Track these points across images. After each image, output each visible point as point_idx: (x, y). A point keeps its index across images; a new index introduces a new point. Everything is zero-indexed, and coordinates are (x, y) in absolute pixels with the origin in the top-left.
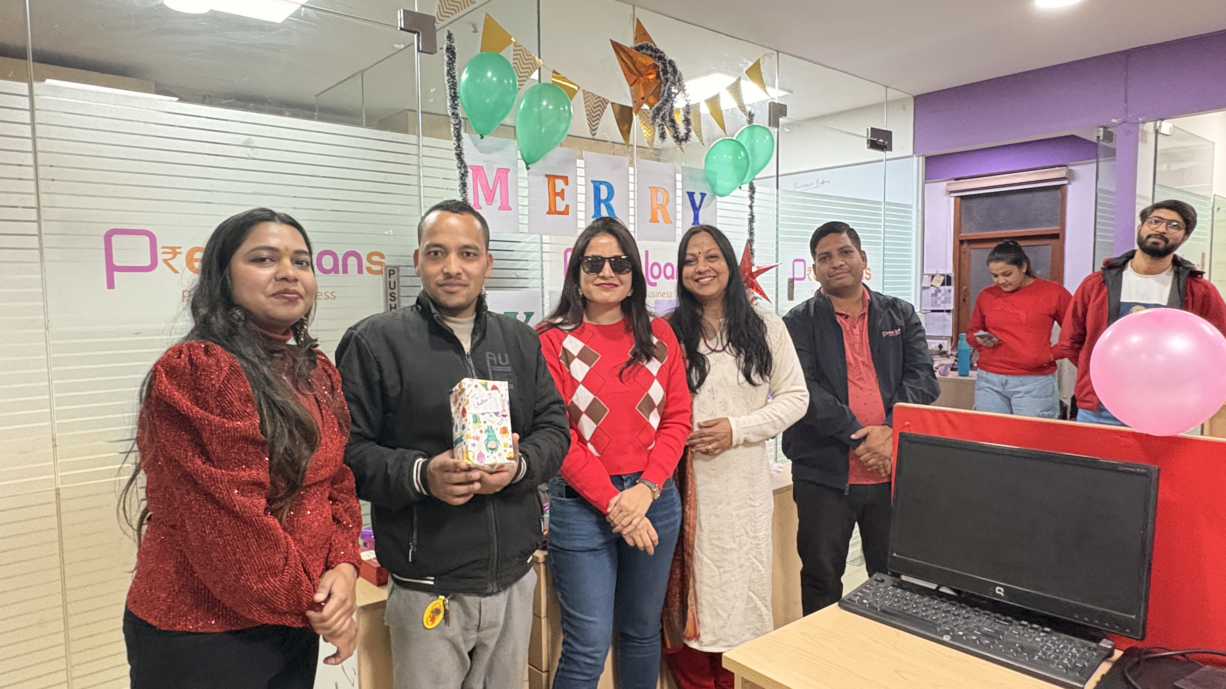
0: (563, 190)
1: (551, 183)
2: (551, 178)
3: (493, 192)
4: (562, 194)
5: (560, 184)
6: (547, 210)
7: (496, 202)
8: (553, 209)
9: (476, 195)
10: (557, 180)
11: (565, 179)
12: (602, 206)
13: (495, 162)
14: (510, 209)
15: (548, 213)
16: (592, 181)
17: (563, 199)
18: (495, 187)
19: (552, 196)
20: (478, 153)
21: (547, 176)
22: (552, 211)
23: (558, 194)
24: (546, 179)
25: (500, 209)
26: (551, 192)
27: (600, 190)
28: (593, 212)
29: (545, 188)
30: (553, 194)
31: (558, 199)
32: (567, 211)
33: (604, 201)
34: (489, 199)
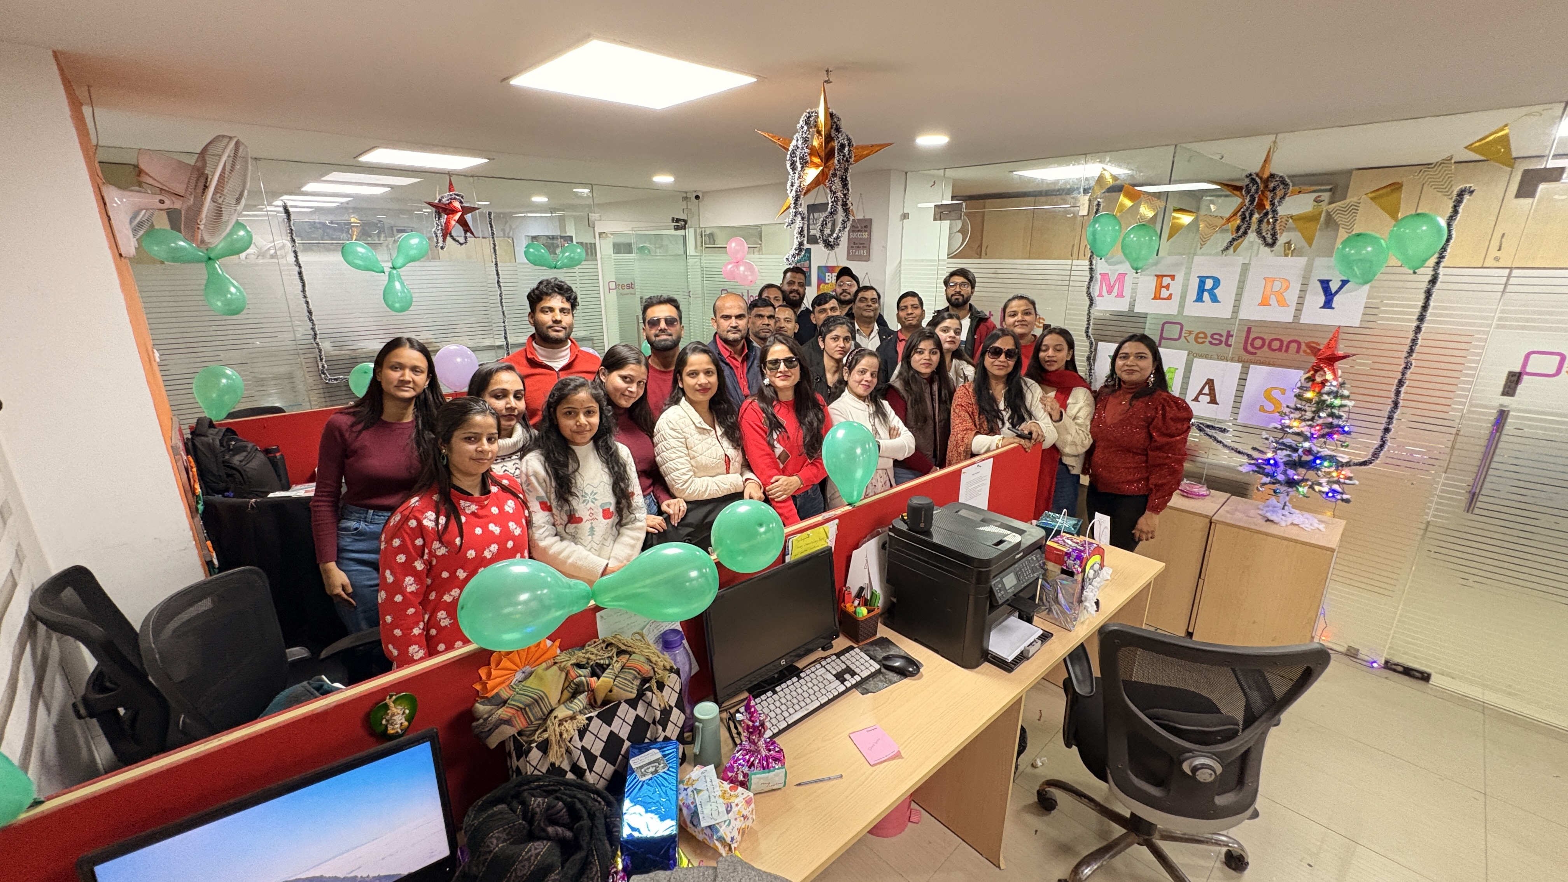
0: (1169, 284)
1: (1159, 280)
2: (1160, 277)
3: (1113, 287)
4: (1167, 287)
5: (1166, 281)
6: (1153, 296)
7: (1114, 293)
8: (1158, 296)
9: (1101, 289)
10: (1164, 278)
11: (1173, 277)
12: (1206, 295)
13: (1117, 270)
14: (1124, 297)
15: (1153, 299)
16: (1198, 277)
17: (1168, 289)
18: (1115, 284)
19: (1158, 288)
20: (1106, 265)
21: (1157, 276)
22: (1157, 297)
23: (1164, 287)
24: (1156, 278)
25: (1116, 297)
26: (1158, 286)
27: (1204, 282)
28: (1195, 298)
29: (1152, 283)
30: (1160, 287)
31: (1164, 290)
32: (1169, 297)
33: (1208, 290)
34: (1110, 291)
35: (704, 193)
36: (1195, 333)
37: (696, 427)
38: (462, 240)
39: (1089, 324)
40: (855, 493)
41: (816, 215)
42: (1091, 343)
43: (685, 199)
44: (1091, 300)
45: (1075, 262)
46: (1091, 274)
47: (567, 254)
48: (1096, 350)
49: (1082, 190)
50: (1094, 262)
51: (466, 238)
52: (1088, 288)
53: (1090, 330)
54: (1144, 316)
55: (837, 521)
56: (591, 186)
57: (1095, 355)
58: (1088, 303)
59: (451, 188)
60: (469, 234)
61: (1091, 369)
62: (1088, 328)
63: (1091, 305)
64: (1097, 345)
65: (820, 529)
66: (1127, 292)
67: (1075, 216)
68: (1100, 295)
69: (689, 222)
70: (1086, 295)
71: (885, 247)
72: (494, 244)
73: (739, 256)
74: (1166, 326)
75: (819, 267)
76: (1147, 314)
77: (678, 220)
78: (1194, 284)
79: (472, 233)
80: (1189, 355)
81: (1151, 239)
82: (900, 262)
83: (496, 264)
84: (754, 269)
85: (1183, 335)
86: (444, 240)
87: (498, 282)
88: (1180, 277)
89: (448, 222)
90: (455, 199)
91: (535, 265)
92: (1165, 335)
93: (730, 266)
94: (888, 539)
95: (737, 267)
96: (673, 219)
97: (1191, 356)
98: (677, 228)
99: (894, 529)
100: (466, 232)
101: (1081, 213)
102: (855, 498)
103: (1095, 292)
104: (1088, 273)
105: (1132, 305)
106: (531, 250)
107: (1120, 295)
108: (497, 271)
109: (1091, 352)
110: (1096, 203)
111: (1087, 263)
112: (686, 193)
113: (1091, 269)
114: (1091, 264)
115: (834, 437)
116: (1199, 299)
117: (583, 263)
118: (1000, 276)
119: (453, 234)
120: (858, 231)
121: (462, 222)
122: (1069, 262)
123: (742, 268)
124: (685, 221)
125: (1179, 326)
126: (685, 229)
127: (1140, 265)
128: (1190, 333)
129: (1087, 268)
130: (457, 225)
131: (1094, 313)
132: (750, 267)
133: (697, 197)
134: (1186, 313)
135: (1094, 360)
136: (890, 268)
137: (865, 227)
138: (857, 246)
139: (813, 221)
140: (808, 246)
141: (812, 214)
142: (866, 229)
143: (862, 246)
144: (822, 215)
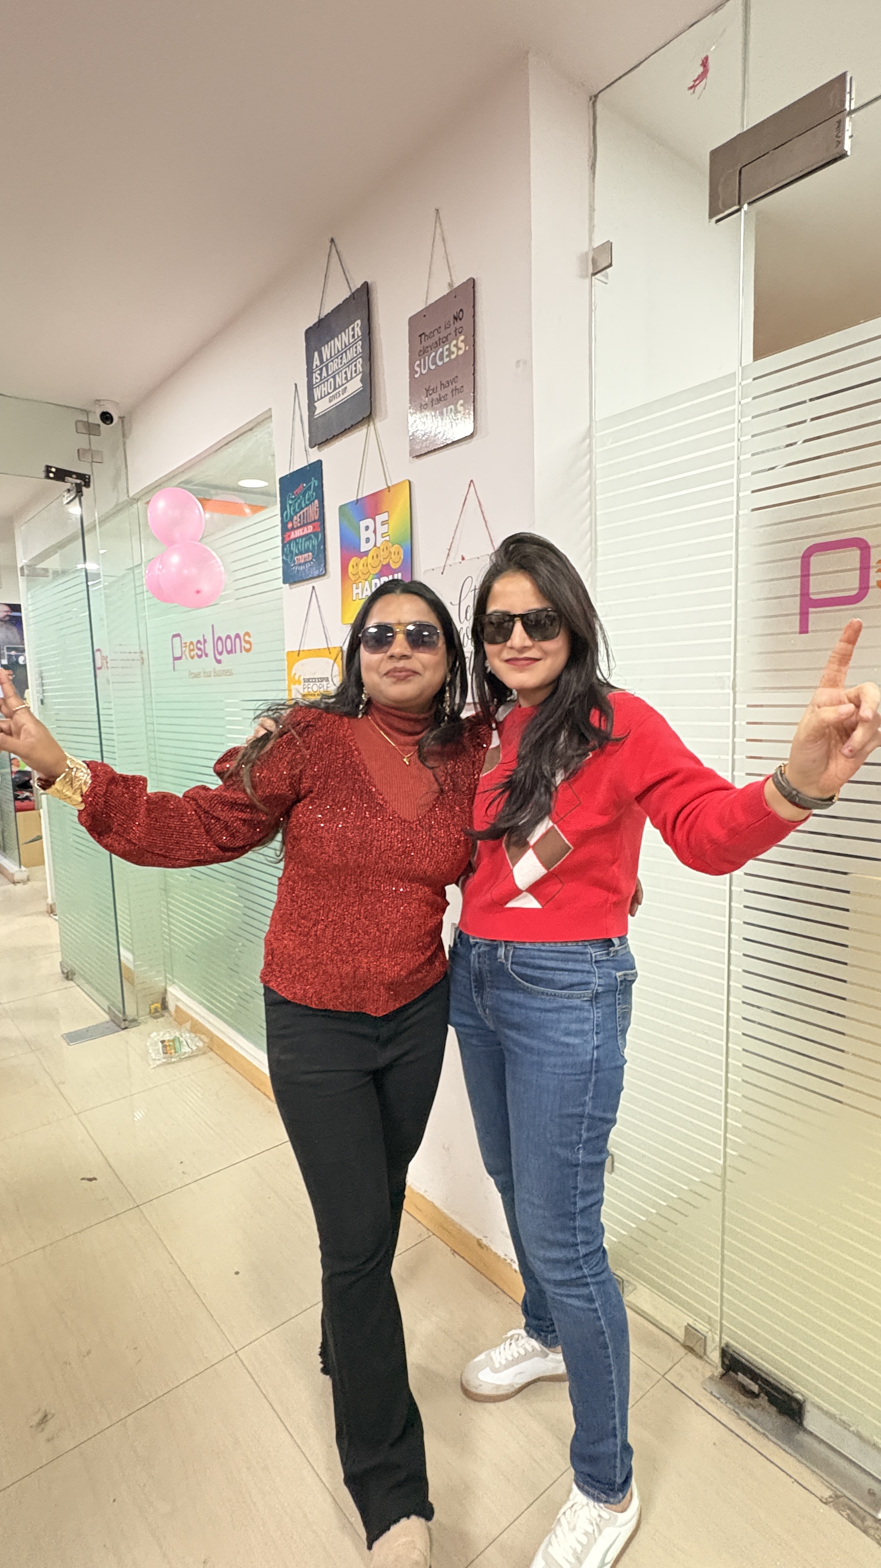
41: (326, 351)
69: (93, 479)
71: (524, 364)
75: (341, 509)
77: (62, 474)
82: (589, 433)
96: (48, 471)
112: (86, 410)
120: (437, 345)
124: (85, 479)
133: (106, 417)
136: (550, 447)
137: (455, 318)
138: (435, 396)
139: (320, 374)
140: (315, 455)
141: (316, 354)
142: (458, 324)
143: (448, 391)
144: (337, 343)
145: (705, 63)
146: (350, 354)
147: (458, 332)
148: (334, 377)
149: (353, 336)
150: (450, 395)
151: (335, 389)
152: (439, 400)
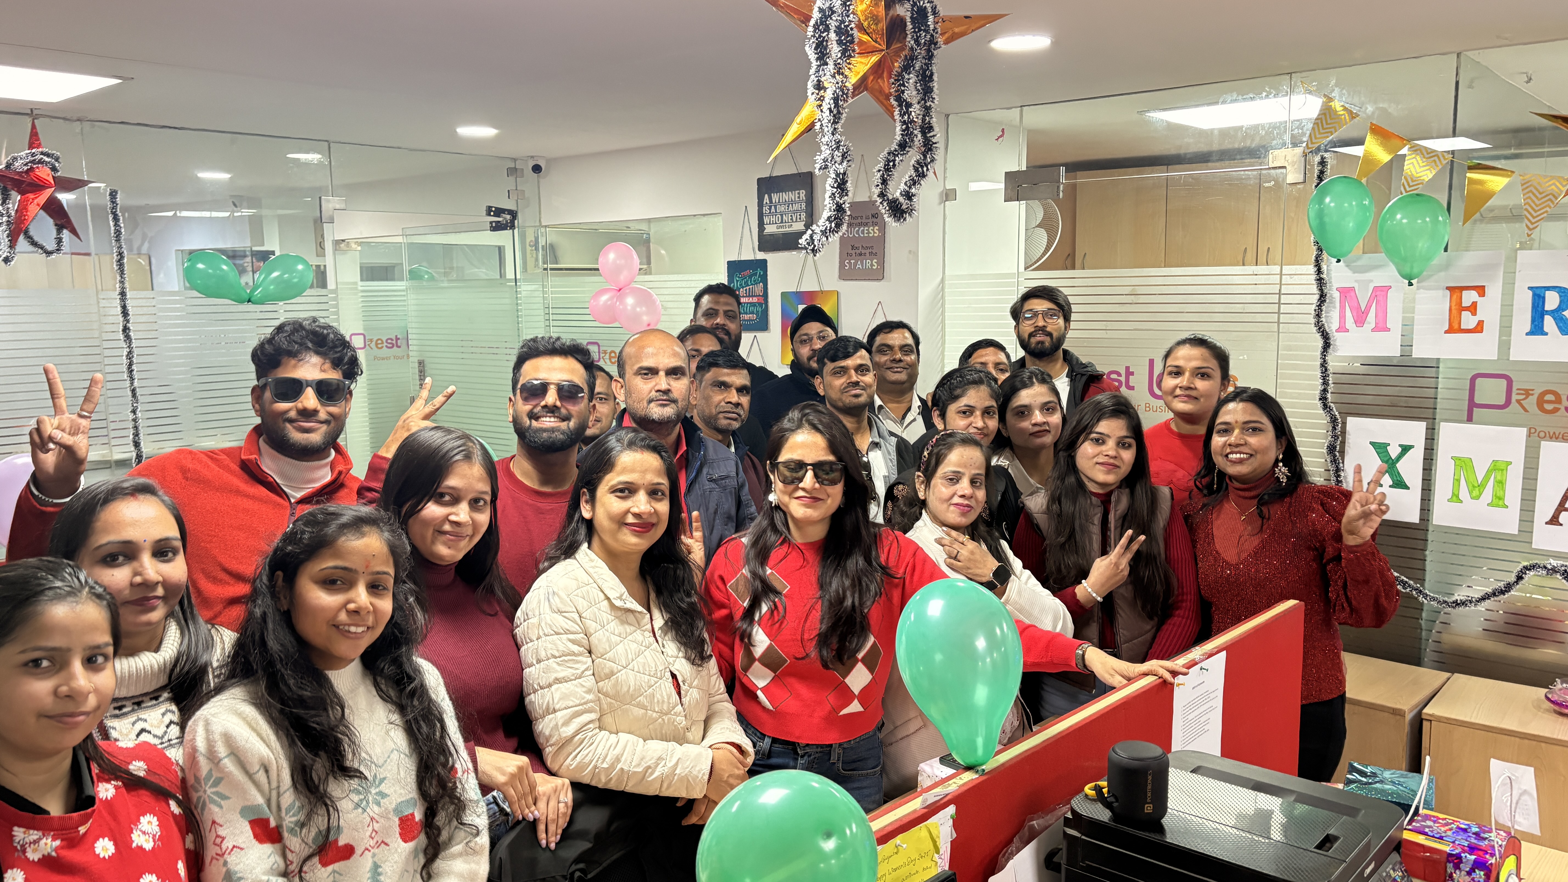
0: (1474, 304)
1: (1455, 297)
2: (1455, 291)
3: (1366, 312)
4: (1473, 308)
5: (1469, 297)
6: (1447, 328)
7: (1369, 323)
8: (1456, 326)
9: (1342, 317)
10: (1465, 293)
11: (1481, 290)
12: (1548, 320)
13: (1372, 281)
14: (1389, 330)
15: (1446, 332)
16: (1530, 288)
17: (1474, 313)
18: (1368, 307)
19: (1454, 311)
20: (1349, 273)
21: (1448, 288)
22: (1455, 328)
23: (1467, 309)
24: (1448, 292)
25: (1373, 330)
26: (1453, 308)
27: (1544, 298)
28: (1528, 327)
29: (1442, 303)
30: (1458, 309)
31: (1466, 315)
32: (1479, 328)
33: (1552, 313)
34: (1360, 321)
35: (549, 161)
36: (1537, 392)
37: (613, 606)
38: (51, 245)
39: (1325, 383)
40: (980, 741)
41: (775, 197)
42: (1334, 420)
43: (512, 171)
44: (1326, 336)
45: (1287, 269)
46: (1321, 290)
47: (275, 274)
48: (1344, 432)
49: (1287, 138)
50: (1324, 267)
51: (59, 241)
52: (1318, 316)
53: (1329, 396)
54: (1433, 365)
55: (951, 810)
56: (327, 145)
57: (1343, 443)
58: (1320, 343)
59: (34, 141)
60: (66, 234)
61: (1338, 470)
62: (1325, 391)
63: (1327, 346)
64: (1344, 424)
65: (920, 831)
66: (1394, 320)
67: (1279, 185)
68: (1342, 329)
69: (520, 215)
70: (1315, 329)
71: (914, 253)
72: (121, 254)
73: (623, 277)
74: (1479, 381)
75: (783, 294)
76: (1438, 359)
77: (499, 212)
78: (1524, 302)
79: (74, 231)
80: (1529, 435)
81: (1435, 221)
82: (943, 281)
83: (123, 294)
84: (653, 302)
85: (1514, 397)
86: (12, 244)
87: (126, 329)
88: (1495, 291)
89: (22, 210)
90: (41, 162)
91: (208, 296)
92: (1477, 400)
93: (604, 298)
94: (1063, 846)
95: (621, 299)
96: (489, 210)
97: (1534, 437)
98: (497, 227)
99: (1077, 820)
100: (60, 228)
101: (1290, 179)
102: (980, 752)
103: (1332, 322)
104: (1314, 289)
105: (1407, 346)
106: (200, 266)
107: (1381, 327)
108: (124, 307)
109: (1335, 437)
110: (1317, 159)
111: (1311, 269)
112: (515, 160)
113: (1321, 282)
114: (1319, 271)
115: (921, 616)
116: (1537, 329)
117: (309, 292)
118: (1142, 299)
119: (32, 233)
120: (861, 225)
121: (54, 209)
122: (1276, 269)
123: (630, 301)
124: (514, 214)
125: (1504, 383)
126: (512, 227)
127: (1416, 270)
128: (1527, 393)
129: (1313, 278)
130: (42, 213)
131: (1333, 364)
132: (645, 298)
133: (537, 169)
134: (1516, 355)
135: (1342, 452)
136: (925, 292)
137: (873, 216)
138: (858, 252)
139: (770, 209)
140: (761, 256)
141: (766, 196)
142: (875, 220)
143: (867, 251)
144: (786, 196)
145: (1003, 130)
146: (796, 207)
147: (875, 224)
148: (782, 215)
149: (799, 197)
150: (868, 255)
151: (782, 222)
152: (861, 254)
